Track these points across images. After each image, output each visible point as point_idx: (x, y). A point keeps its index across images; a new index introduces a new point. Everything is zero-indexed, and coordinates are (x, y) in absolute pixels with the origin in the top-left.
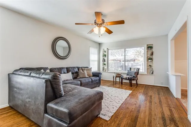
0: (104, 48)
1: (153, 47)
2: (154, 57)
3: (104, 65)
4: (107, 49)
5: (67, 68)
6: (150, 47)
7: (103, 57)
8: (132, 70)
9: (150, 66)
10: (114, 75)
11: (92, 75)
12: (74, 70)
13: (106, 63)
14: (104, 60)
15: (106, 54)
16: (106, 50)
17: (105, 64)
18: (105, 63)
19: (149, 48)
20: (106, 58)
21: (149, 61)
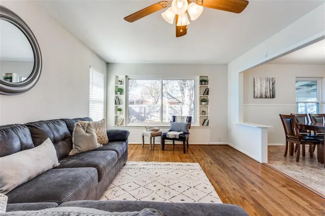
0: (119, 73)
1: (208, 82)
2: (209, 97)
3: (118, 112)
4: (126, 76)
5: (30, 126)
6: (203, 81)
7: (116, 93)
8: (178, 121)
9: (203, 113)
10: (145, 131)
11: (107, 139)
12: (58, 131)
13: (122, 106)
14: (118, 101)
15: (123, 87)
16: (122, 77)
17: (120, 110)
18: (119, 108)
19: (203, 83)
20: (123, 97)
21: (203, 103)
